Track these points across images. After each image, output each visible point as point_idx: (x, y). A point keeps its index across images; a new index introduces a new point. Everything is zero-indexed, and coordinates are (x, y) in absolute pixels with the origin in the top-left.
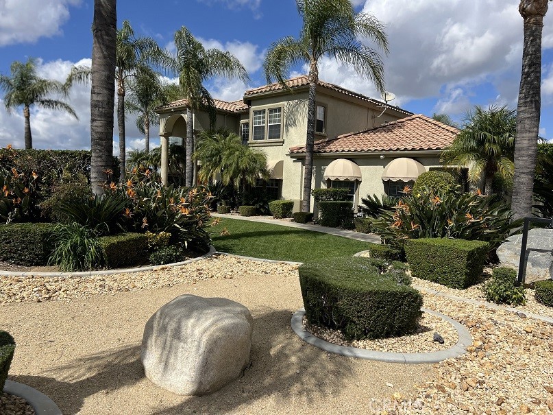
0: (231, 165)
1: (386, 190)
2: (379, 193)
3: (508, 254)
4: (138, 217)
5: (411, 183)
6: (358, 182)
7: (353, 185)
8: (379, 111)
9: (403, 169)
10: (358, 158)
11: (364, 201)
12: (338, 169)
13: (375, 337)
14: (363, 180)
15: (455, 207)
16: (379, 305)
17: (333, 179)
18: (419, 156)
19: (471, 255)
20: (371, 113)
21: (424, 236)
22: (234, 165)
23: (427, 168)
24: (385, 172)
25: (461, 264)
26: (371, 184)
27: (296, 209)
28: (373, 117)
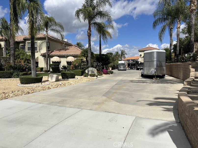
0: (24, 58)
1: (67, 64)
2: (66, 64)
3: (86, 71)
4: (26, 68)
5: (73, 62)
6: (60, 62)
7: (59, 63)
8: (63, 44)
9: (71, 59)
10: (60, 56)
11: (62, 66)
12: (55, 59)
13: (71, 78)
14: (61, 61)
15: (80, 65)
16: (71, 75)
17: (54, 61)
18: (74, 56)
19: (82, 71)
20: (61, 44)
21: (76, 70)
22: (25, 58)
23: (76, 59)
24: (67, 60)
25: (81, 73)
26: (64, 62)
27: (44, 70)
28: (62, 45)
